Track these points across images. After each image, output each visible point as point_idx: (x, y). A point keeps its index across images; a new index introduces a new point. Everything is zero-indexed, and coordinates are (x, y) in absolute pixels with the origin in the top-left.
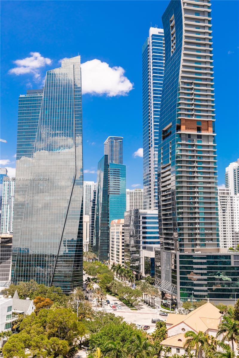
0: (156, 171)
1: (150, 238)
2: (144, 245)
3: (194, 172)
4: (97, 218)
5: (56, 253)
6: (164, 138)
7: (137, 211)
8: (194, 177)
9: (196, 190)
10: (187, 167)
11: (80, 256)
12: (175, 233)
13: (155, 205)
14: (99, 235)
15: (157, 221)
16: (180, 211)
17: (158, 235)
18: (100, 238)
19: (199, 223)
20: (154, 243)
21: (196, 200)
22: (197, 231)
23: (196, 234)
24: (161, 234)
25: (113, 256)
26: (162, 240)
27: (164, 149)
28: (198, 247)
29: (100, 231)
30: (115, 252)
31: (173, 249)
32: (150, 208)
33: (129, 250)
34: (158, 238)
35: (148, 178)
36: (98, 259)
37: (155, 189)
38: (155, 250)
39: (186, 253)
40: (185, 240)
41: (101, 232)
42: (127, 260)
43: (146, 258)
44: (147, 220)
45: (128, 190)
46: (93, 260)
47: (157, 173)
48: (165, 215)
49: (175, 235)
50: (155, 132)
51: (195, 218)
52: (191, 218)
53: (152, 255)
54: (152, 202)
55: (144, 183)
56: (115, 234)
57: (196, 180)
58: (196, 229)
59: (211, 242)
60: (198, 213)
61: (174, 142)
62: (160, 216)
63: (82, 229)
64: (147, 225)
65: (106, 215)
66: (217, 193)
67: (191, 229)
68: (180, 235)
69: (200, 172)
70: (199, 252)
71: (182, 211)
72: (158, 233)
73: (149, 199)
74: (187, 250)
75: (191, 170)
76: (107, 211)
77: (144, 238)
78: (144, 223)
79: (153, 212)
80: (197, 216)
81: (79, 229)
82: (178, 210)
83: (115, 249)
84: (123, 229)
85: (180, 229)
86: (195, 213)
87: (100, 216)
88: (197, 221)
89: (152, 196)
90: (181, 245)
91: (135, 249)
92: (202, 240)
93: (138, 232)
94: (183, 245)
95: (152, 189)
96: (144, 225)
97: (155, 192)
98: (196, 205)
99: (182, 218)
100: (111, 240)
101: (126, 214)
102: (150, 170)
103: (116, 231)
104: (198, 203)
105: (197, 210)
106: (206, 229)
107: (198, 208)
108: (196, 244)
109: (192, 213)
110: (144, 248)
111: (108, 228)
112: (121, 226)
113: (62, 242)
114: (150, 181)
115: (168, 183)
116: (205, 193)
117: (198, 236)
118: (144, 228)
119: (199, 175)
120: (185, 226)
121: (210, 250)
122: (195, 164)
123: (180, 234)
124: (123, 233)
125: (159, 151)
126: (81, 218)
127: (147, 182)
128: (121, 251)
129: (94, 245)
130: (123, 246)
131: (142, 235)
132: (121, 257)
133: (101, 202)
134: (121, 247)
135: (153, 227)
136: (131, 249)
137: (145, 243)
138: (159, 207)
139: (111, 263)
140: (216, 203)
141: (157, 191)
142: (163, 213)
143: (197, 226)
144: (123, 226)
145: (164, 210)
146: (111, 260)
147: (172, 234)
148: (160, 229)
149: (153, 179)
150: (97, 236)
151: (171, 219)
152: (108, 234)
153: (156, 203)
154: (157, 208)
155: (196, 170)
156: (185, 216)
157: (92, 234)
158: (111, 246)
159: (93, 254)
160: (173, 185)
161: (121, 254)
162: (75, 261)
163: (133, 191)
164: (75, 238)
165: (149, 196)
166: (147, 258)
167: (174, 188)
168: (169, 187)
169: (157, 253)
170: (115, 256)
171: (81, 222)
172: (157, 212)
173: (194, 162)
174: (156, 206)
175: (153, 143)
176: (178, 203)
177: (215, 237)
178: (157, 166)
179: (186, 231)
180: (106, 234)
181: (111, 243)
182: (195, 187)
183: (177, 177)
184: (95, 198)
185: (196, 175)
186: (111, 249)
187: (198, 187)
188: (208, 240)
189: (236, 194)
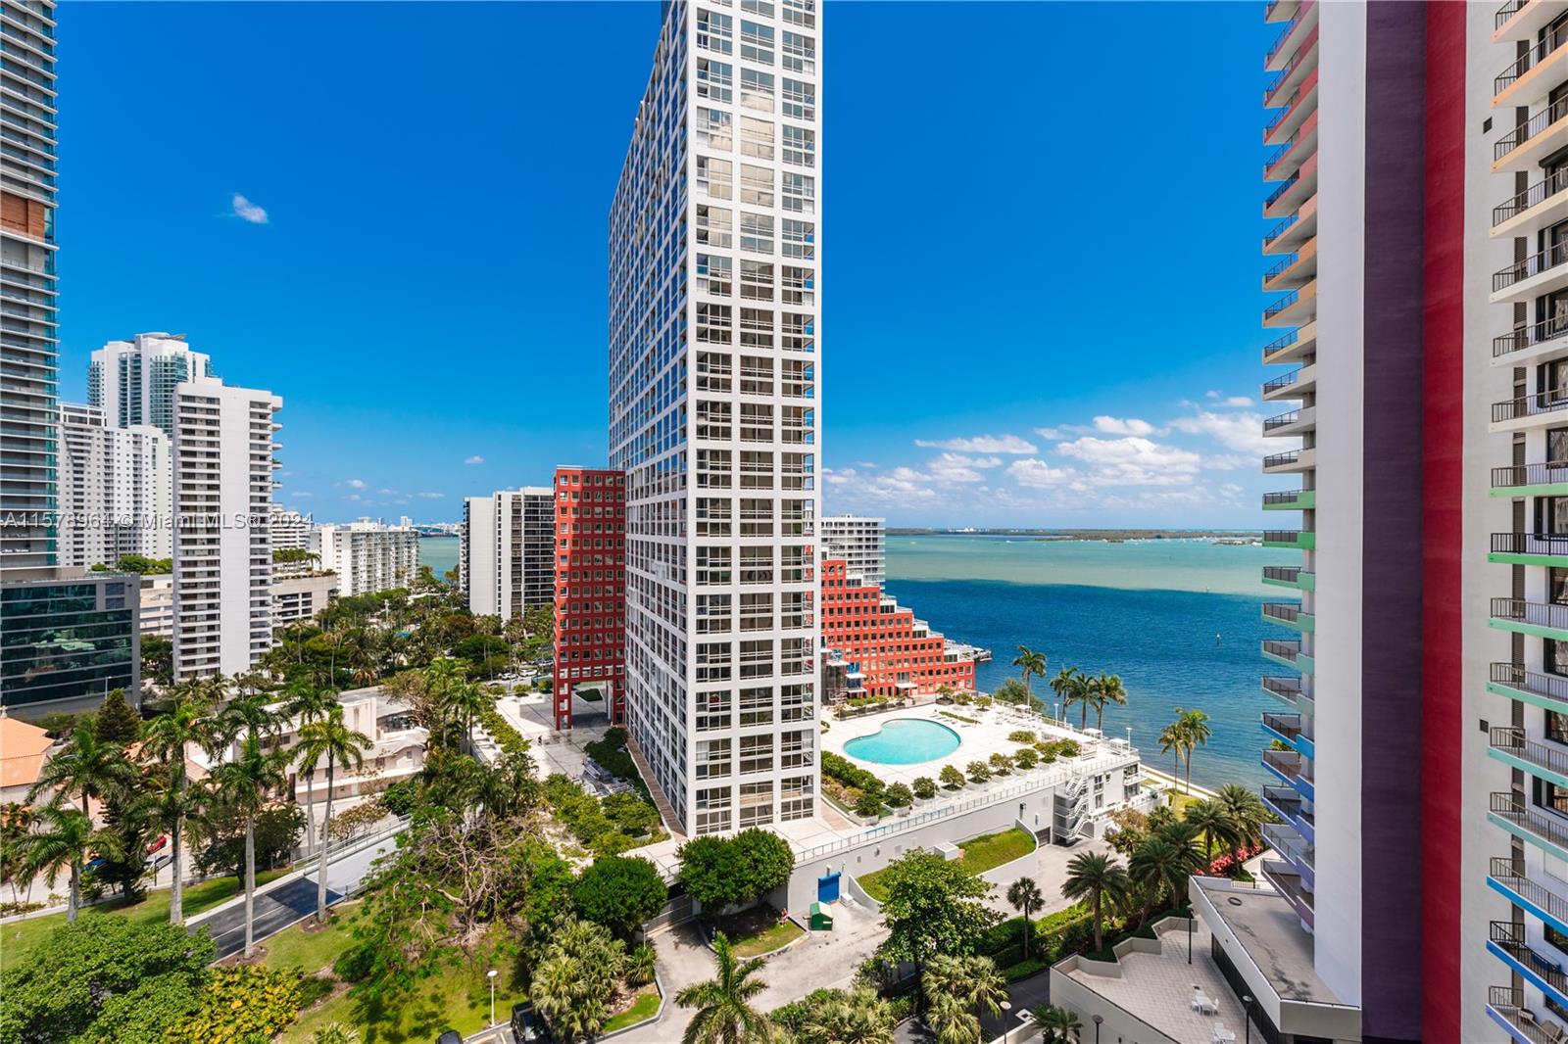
59: (23, 552)
66: (53, 417)
140: (49, 445)
177: (38, 537)
188: (11, 545)
189: (123, 425)
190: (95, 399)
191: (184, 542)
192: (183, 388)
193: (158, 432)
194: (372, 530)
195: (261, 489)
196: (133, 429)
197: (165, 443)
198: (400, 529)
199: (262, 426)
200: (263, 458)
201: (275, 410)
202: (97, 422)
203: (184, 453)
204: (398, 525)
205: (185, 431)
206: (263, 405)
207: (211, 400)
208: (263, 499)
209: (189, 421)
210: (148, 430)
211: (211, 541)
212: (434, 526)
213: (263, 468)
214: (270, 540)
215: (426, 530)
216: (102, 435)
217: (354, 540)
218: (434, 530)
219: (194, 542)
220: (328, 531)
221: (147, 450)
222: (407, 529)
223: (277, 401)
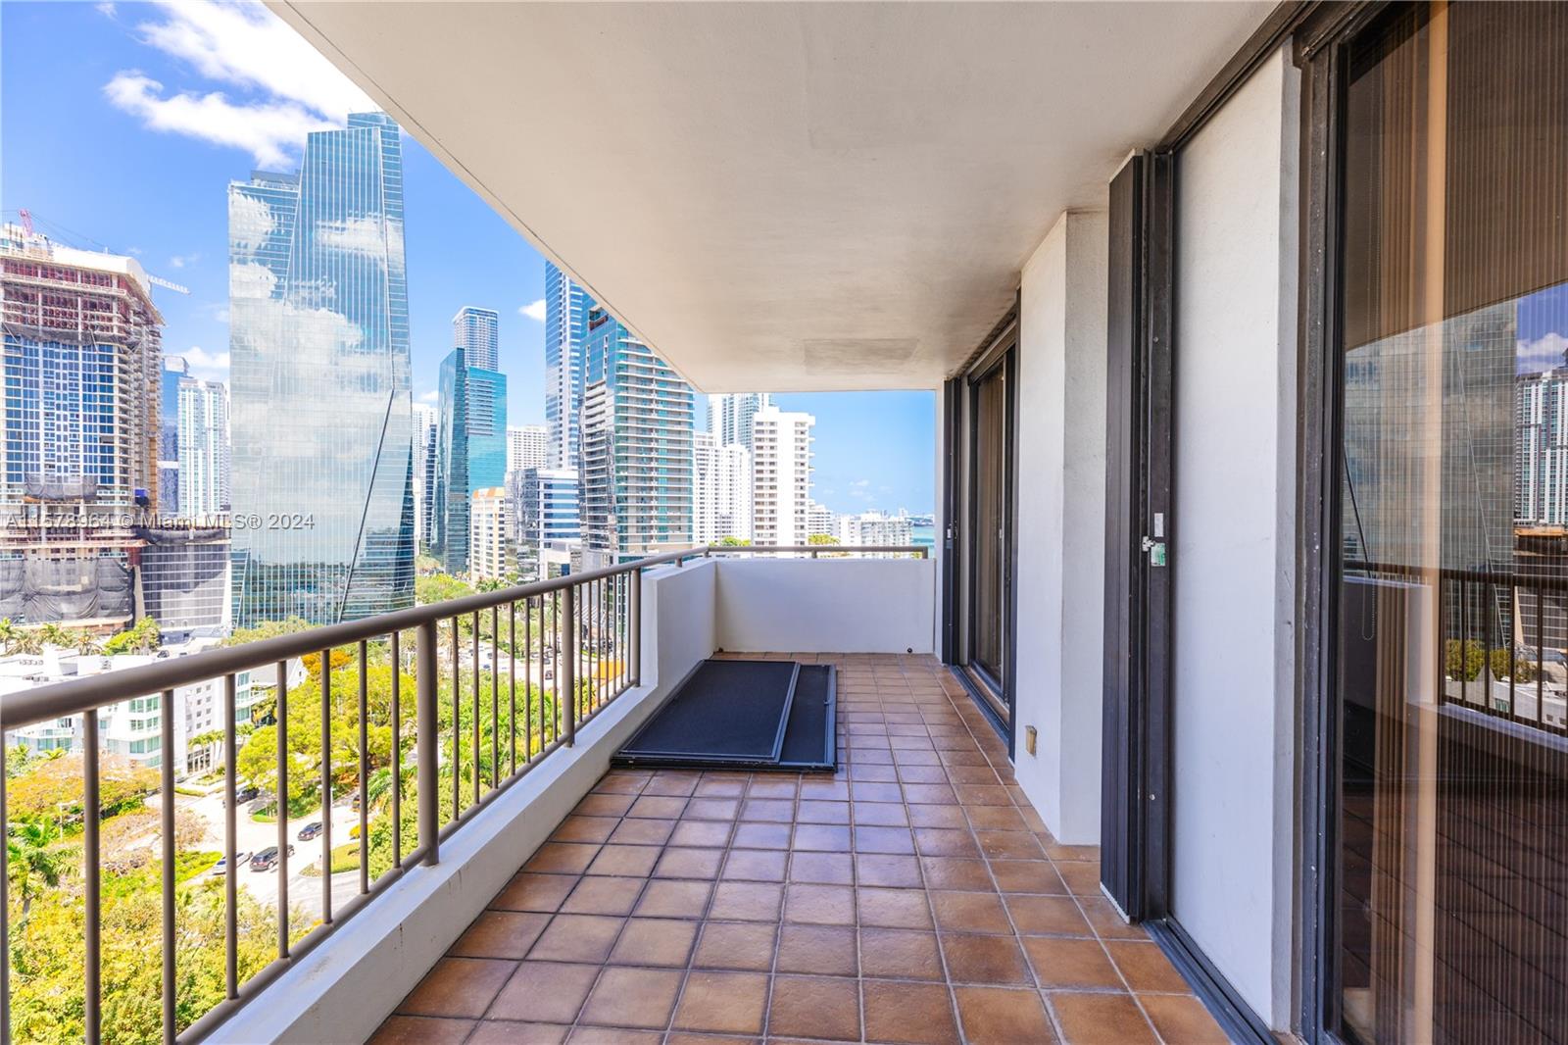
0: (574, 393)
1: (560, 526)
2: (548, 540)
3: (651, 401)
4: (441, 486)
5: (347, 561)
6: (592, 328)
7: (531, 475)
8: (651, 410)
9: (654, 435)
10: (638, 389)
11: (400, 564)
12: (610, 517)
13: (571, 460)
14: (446, 521)
15: (577, 492)
16: (622, 474)
17: (578, 521)
18: (447, 527)
19: (657, 498)
20: (567, 535)
21: (654, 455)
22: (654, 513)
23: (651, 518)
24: (583, 518)
25: (478, 564)
26: (584, 530)
27: (592, 349)
28: (654, 542)
29: (447, 512)
30: (483, 556)
31: (607, 547)
32: (560, 466)
33: (515, 550)
34: (578, 525)
35: (555, 405)
36: (444, 569)
37: (571, 429)
38: (570, 549)
39: (631, 553)
40: (630, 530)
41: (450, 515)
42: (509, 570)
43: (551, 564)
44: (552, 491)
45: (510, 428)
46: (431, 573)
47: (576, 396)
48: (593, 481)
49: (612, 520)
50: (572, 311)
51: (651, 488)
52: (643, 489)
53: (564, 558)
54: (564, 456)
55: (548, 416)
56: (484, 518)
57: (654, 416)
58: (651, 508)
59: (678, 533)
60: (657, 479)
61: (613, 337)
62: (581, 484)
63: (412, 508)
64: (553, 501)
65: (461, 478)
66: (690, 443)
67: (643, 509)
68: (621, 519)
69: (662, 402)
70: (657, 551)
71: (626, 474)
72: (577, 516)
73: (558, 449)
74: (634, 548)
75: (644, 396)
76: (463, 471)
77: (548, 525)
78: (548, 496)
79: (568, 474)
80: (654, 484)
81: (404, 508)
82: (618, 472)
83: (483, 550)
84: (501, 509)
85: (622, 509)
86: (651, 479)
87: (447, 482)
88: (654, 494)
89: (565, 442)
90: (622, 539)
91: (526, 549)
92: (661, 529)
93: (535, 514)
94: (626, 538)
95: (565, 429)
96: (548, 501)
97: (570, 436)
98: (654, 464)
99: (626, 488)
100: (473, 530)
101: (508, 477)
102: (561, 390)
103: (485, 512)
104: (657, 459)
105: (653, 474)
106: (669, 508)
107: (657, 469)
108: (651, 537)
109: (644, 479)
110: (548, 545)
111: (467, 507)
112: (497, 501)
113: (364, 536)
114: (561, 411)
115: (598, 418)
116: (669, 441)
117: (654, 523)
118: (548, 506)
119: (660, 407)
120: (631, 503)
121: (676, 546)
122: (653, 386)
123: (621, 517)
124: (502, 516)
125: (583, 353)
126: (408, 485)
127: (554, 413)
128: (496, 552)
129: (434, 541)
130: (501, 542)
131: (542, 520)
132: (496, 565)
133: (450, 451)
134: (496, 545)
135: (566, 506)
136: (521, 549)
137: (549, 535)
138: (580, 464)
139: (475, 578)
140: (690, 462)
141: (576, 433)
142: (588, 477)
143: (654, 503)
144: (501, 502)
145: (589, 472)
146: (473, 572)
147: (605, 518)
148: (582, 508)
149: (568, 408)
150: (441, 522)
151: (604, 489)
152: (467, 519)
153: (573, 457)
154: (576, 467)
155: (654, 396)
156: (631, 483)
157: (430, 519)
158: (473, 542)
159: (432, 560)
160: (609, 423)
161: (496, 559)
162: (396, 575)
163: (523, 429)
164: (396, 525)
165: (558, 442)
166: (553, 564)
167: (612, 429)
168: (600, 427)
169: (575, 554)
170: (483, 563)
171: (408, 492)
172: (575, 475)
173: (651, 380)
174: (573, 464)
175: (568, 334)
176: (618, 460)
177: (684, 523)
178: (576, 382)
179: (631, 513)
180: (463, 516)
181: (473, 536)
182: (651, 430)
183: (618, 409)
184: (434, 441)
185: (653, 406)
186: (473, 549)
187: (657, 430)
188: (673, 528)
189: (724, 444)
190: (710, 430)
191: (757, 527)
192: (757, 417)
193: (742, 448)
194: (876, 521)
195: (802, 488)
196: (730, 447)
197: (747, 456)
198: (896, 519)
199: (802, 440)
200: (802, 464)
201: (810, 427)
202: (711, 444)
203: (757, 463)
204: (896, 515)
205: (758, 448)
206: (802, 424)
207: (772, 424)
208: (803, 496)
209: (760, 440)
210: (738, 447)
211: (772, 527)
212: (925, 517)
213: (802, 472)
214: (807, 527)
215: (918, 520)
216: (714, 453)
217: (863, 528)
218: (925, 520)
219: (762, 527)
220: (845, 520)
221: (736, 463)
222: (902, 519)
223: (811, 420)
